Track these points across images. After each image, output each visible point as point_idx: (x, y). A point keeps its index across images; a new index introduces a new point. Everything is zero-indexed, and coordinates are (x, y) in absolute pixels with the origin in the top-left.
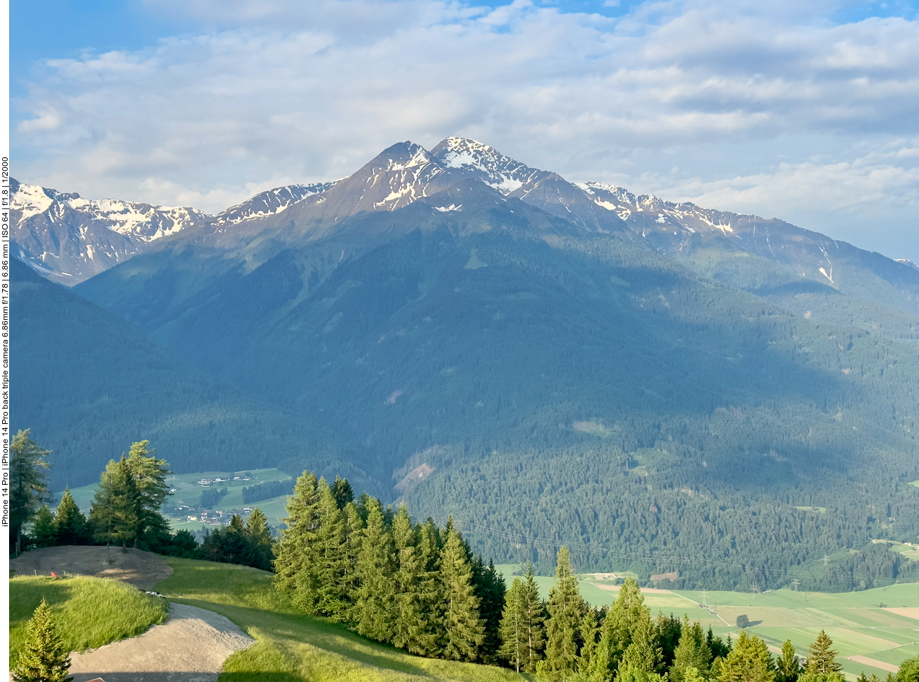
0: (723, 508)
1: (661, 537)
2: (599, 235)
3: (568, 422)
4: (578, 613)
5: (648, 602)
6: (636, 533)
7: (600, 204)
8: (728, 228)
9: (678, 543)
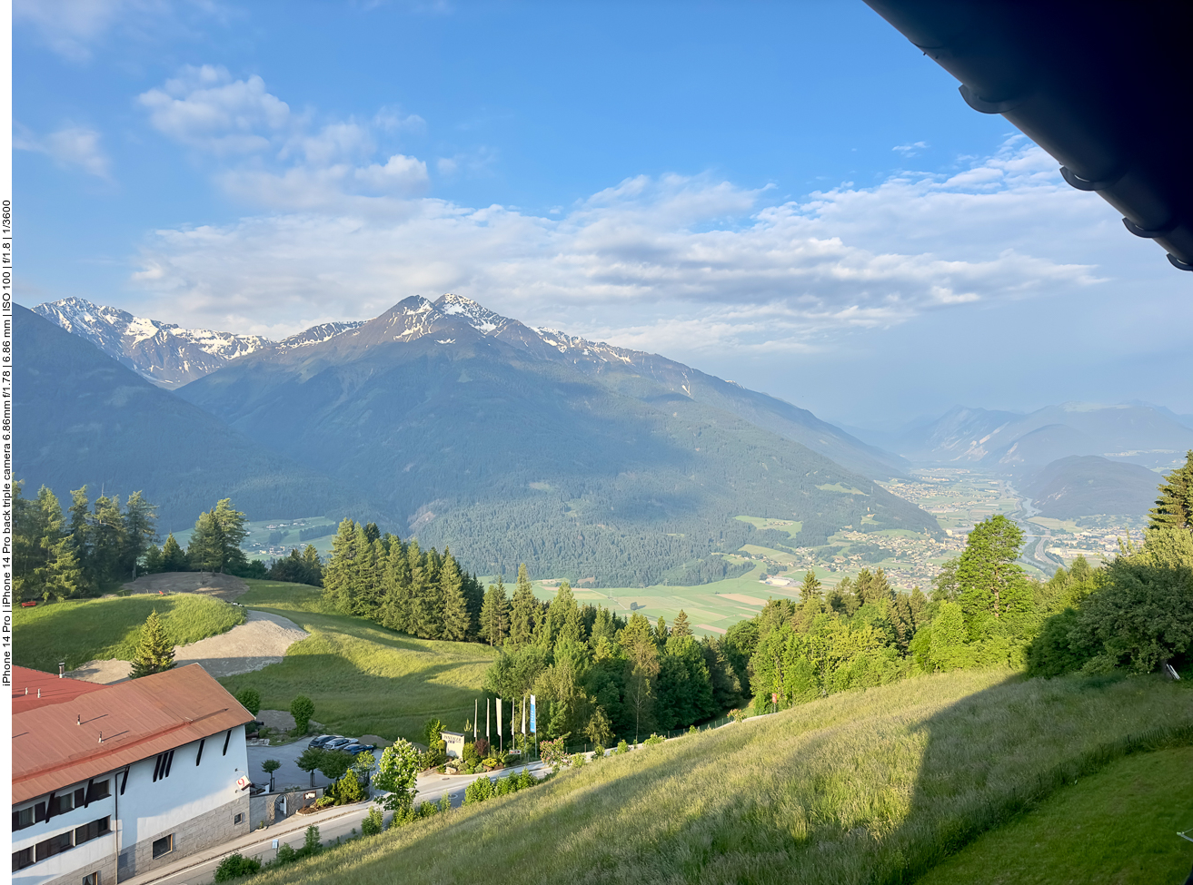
0: (623, 536)
1: (585, 555)
2: (547, 361)
3: (526, 483)
4: (531, 606)
5: (576, 597)
6: (569, 553)
7: (547, 341)
8: (628, 359)
9: (595, 559)
